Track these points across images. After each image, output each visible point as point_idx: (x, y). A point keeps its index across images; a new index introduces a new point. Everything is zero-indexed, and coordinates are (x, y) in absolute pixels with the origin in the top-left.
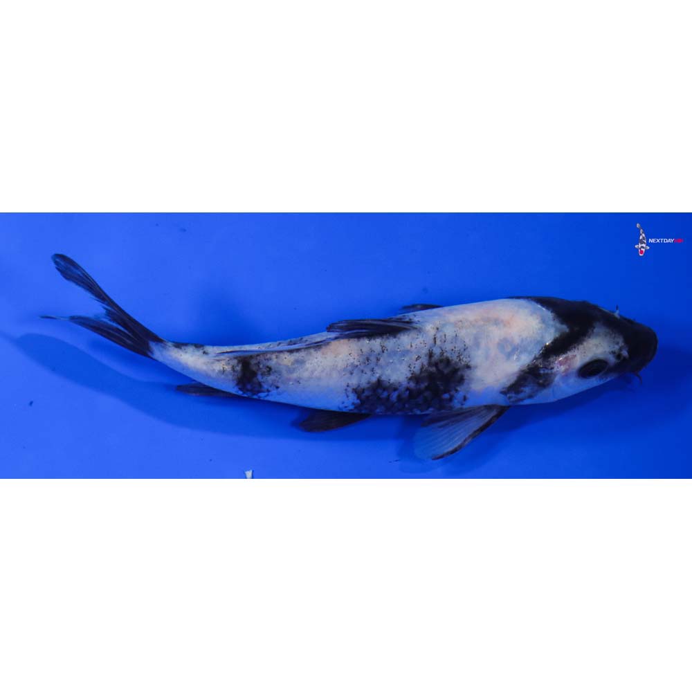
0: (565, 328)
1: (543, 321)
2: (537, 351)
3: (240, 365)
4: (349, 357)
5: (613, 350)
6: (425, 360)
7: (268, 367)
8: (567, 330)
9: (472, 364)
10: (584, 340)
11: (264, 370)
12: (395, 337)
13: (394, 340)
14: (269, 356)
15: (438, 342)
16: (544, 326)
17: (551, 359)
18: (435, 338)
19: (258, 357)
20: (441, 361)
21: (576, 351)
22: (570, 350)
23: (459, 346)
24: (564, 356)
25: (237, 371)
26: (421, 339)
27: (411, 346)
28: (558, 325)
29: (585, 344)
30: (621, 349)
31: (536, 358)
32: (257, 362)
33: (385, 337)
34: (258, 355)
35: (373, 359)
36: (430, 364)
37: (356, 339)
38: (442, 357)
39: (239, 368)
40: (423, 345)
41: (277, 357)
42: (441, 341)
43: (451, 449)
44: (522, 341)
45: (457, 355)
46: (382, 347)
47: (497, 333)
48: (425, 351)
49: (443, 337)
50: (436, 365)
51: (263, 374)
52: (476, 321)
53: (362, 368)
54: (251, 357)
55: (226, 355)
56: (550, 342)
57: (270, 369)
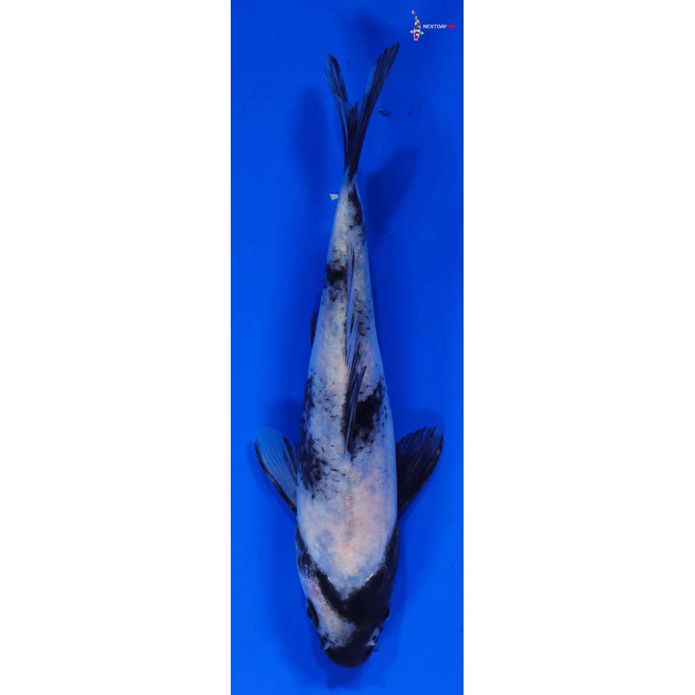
0: (345, 597)
1: (350, 578)
2: (322, 567)
3: (339, 269)
4: (332, 382)
5: (330, 635)
6: (320, 456)
7: (336, 298)
8: (342, 599)
9: (315, 501)
10: (335, 612)
11: (334, 294)
12: (341, 431)
13: (339, 430)
14: (345, 301)
15: (333, 473)
16: (346, 578)
17: (316, 578)
18: (336, 471)
19: (344, 290)
20: (319, 472)
21: (325, 603)
22: (324, 597)
23: (329, 492)
24: (320, 591)
25: (334, 265)
26: (337, 457)
27: (332, 446)
28: (348, 591)
29: (332, 612)
30: (331, 642)
31: (316, 565)
32: (341, 287)
33: (343, 422)
34: (346, 290)
35: (328, 405)
36: (318, 460)
37: (346, 392)
38: (322, 474)
39: (337, 267)
40: (332, 457)
41: (343, 309)
42: (334, 475)
43: (265, 461)
44: (331, 555)
45: (323, 489)
46: (335, 417)
47: (338, 531)
48: (328, 459)
49: (337, 479)
50: (317, 466)
51: (331, 292)
52: (351, 513)
53: (323, 392)
54: (346, 283)
55: (352, 258)
56: (331, 581)
57: (334, 300)
